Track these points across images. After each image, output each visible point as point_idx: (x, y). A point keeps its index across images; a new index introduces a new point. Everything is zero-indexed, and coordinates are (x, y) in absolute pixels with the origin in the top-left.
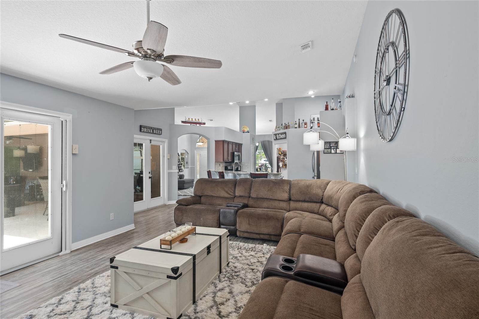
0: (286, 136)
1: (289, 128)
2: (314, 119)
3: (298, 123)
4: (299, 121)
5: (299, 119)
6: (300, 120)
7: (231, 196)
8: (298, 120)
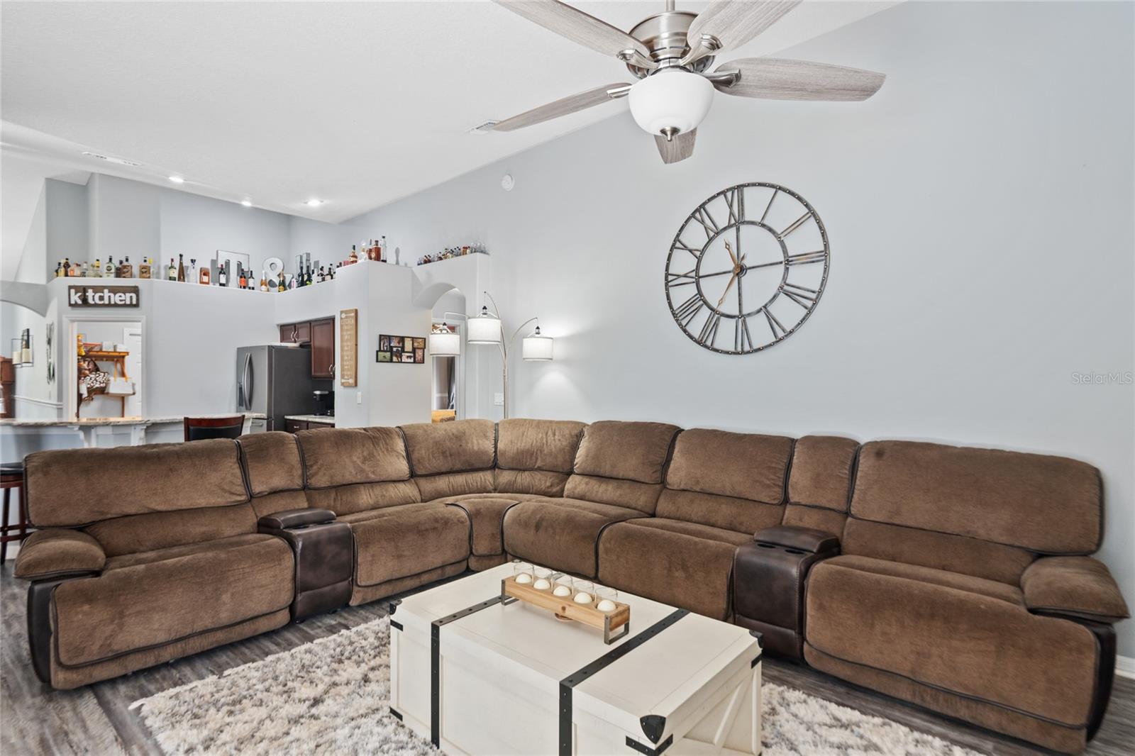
0: (138, 300)
1: (149, 277)
2: (228, 263)
3: (177, 264)
4: (181, 259)
5: (181, 256)
6: (183, 258)
7: (239, 498)
8: (179, 257)
